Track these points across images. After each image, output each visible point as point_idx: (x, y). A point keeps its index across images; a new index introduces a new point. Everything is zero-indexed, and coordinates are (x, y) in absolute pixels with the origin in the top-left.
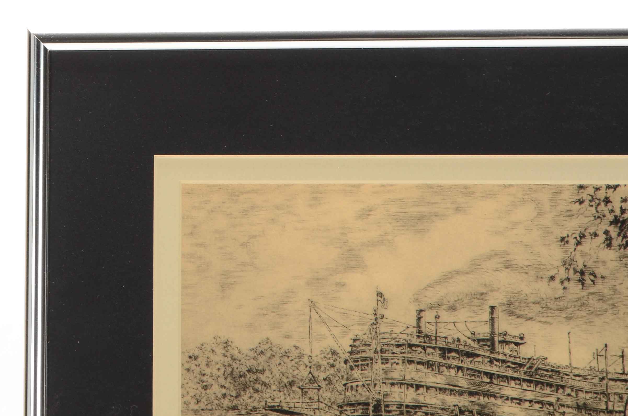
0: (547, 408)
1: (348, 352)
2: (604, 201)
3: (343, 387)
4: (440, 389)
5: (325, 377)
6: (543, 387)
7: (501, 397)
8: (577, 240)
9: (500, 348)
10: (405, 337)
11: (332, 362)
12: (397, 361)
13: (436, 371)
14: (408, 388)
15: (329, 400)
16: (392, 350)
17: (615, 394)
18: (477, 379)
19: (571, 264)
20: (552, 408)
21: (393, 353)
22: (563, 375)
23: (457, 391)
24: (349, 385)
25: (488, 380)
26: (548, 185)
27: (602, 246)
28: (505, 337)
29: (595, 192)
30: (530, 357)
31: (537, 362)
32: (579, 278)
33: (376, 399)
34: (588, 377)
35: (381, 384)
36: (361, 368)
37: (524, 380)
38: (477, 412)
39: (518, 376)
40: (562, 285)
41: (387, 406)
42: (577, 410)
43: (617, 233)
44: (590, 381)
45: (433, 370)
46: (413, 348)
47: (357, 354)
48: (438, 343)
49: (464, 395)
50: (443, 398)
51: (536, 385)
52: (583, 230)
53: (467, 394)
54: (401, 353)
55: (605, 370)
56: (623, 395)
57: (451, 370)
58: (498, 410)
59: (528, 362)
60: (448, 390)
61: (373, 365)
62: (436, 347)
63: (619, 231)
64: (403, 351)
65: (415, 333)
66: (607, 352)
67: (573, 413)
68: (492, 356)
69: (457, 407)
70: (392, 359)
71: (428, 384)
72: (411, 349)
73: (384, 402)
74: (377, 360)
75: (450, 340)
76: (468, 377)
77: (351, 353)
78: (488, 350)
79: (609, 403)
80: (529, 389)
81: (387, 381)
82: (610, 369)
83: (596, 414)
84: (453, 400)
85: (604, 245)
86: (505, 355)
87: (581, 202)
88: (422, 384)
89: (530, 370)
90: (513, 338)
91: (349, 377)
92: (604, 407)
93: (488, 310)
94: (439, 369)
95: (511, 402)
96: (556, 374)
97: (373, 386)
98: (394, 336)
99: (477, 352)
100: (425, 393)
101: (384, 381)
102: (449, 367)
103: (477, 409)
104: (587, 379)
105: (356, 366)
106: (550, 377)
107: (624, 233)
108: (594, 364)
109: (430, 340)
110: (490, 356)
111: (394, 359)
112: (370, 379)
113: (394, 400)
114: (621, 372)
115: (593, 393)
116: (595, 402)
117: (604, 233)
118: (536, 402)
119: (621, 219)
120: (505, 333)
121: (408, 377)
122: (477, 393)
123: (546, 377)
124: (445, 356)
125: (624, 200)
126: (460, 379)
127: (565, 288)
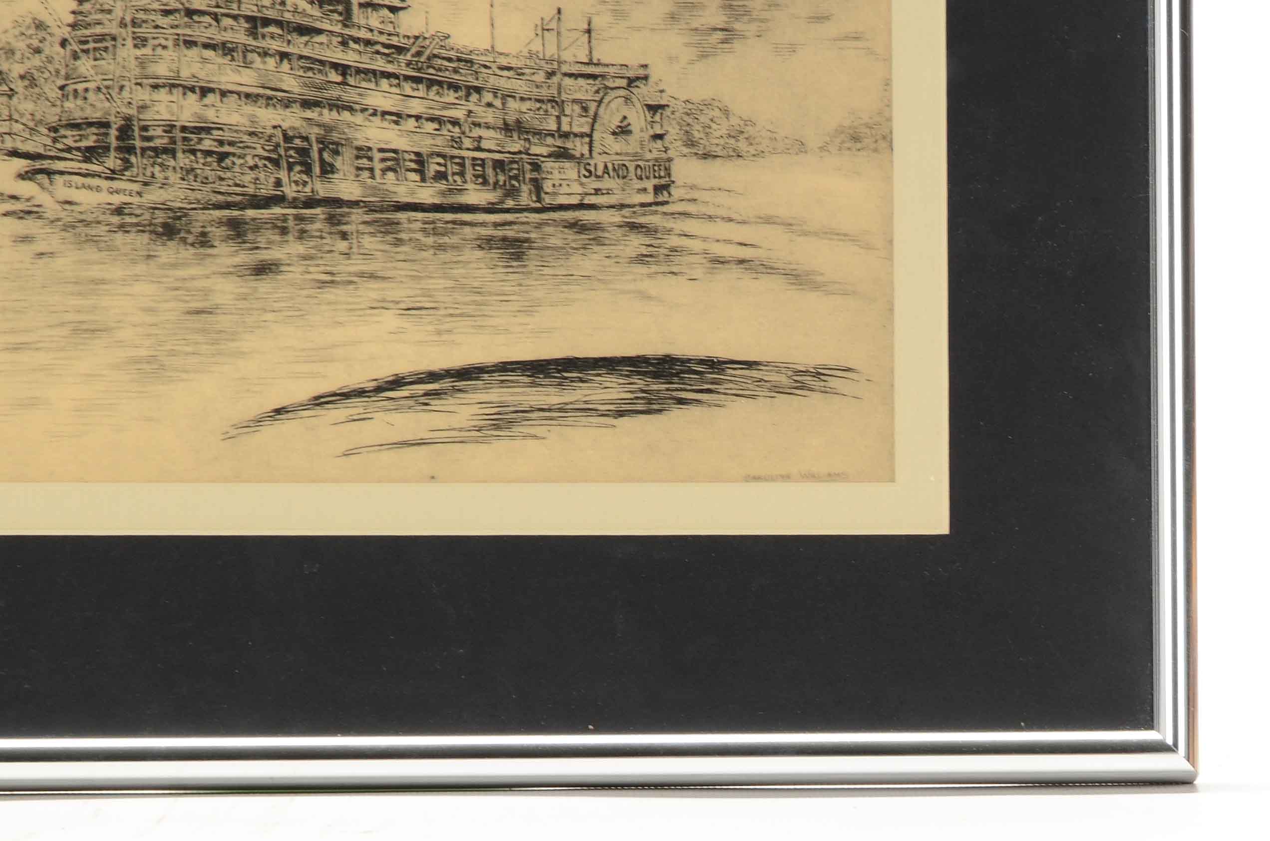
0: (449, 131)
1: (69, 25)
3: (58, 91)
4: (248, 96)
5: (22, 72)
6: (441, 91)
7: (363, 110)
9: (361, 16)
11: (35, 43)
12: (163, 42)
13: (239, 61)
14: (184, 94)
15: (30, 117)
16: (153, 21)
17: (574, 101)
18: (316, 76)
20: (457, 129)
21: (157, 27)
22: (479, 68)
23: (279, 98)
24: (70, 88)
25: (339, 79)
30: (417, 35)
31: (431, 43)
33: (122, 115)
34: (524, 71)
35: (134, 87)
36: (94, 55)
37: (407, 78)
38: (317, 139)
39: (394, 71)
41: (145, 128)
42: (503, 132)
44: (528, 78)
45: (233, 59)
46: (196, 18)
47: (86, 28)
48: (243, 6)
49: (292, 107)
50: (253, 113)
51: (429, 88)
53: (298, 104)
54: (172, 28)
55: (556, 57)
56: (588, 103)
57: (268, 59)
58: (358, 135)
59: (414, 43)
60: (262, 97)
61: (118, 50)
62: (239, 15)
64: (176, 23)
66: (562, 23)
67: (497, 139)
68: (347, 31)
69: (279, 129)
70: (154, 38)
71: (223, 87)
72: (192, 19)
73: (139, 120)
74: (124, 40)
76: (301, 73)
77: (74, 26)
78: (338, 21)
79: (563, 118)
80: (416, 94)
81: (145, 81)
82: (567, 56)
83: (538, 139)
84: (270, 116)
86: (371, 31)
88: (212, 85)
89: (416, 59)
91: (70, 72)
92: (554, 127)
94: (245, 57)
95: (382, 120)
96: (465, 65)
97: (117, 90)
99: (318, 25)
100: (219, 104)
101: (139, 81)
103: (318, 134)
104: (523, 74)
105: (83, 51)
106: (455, 71)
108: (536, 46)
110: (343, 32)
111: (158, 38)
112: (111, 77)
113: (157, 117)
114: (586, 60)
115: (533, 100)
116: (537, 116)
118: (428, 119)
121: (184, 74)
122: (317, 104)
123: (447, 73)
124: (257, 33)
126: (285, 77)
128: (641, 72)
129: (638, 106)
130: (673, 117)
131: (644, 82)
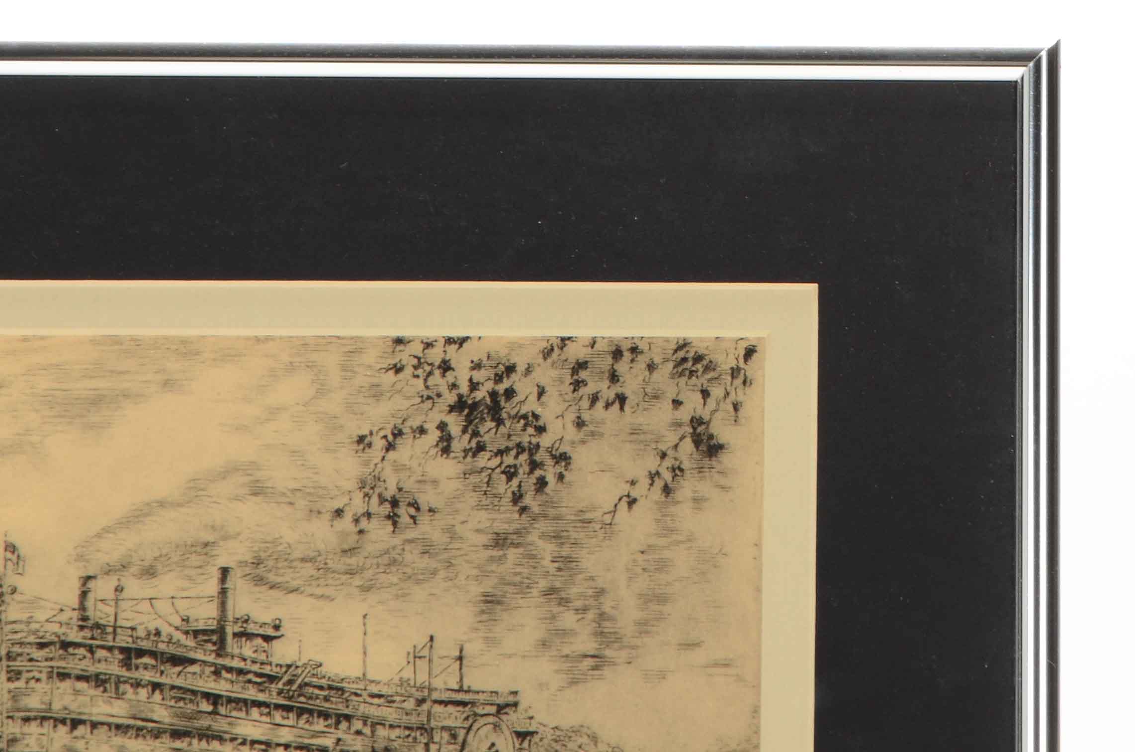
2: (438, 367)
4: (118, 727)
6: (311, 720)
7: (233, 740)
8: (385, 441)
9: (235, 646)
10: (55, 628)
12: (37, 675)
13: (111, 692)
14: (55, 726)
16: (28, 654)
17: (443, 728)
18: (188, 706)
19: (375, 486)
21: (31, 660)
22: (350, 696)
23: (149, 729)
25: (210, 708)
26: (338, 337)
27: (433, 451)
28: (245, 625)
29: (424, 350)
30: (289, 663)
31: (303, 671)
32: (387, 513)
34: (395, 698)
35: (5, 721)
37: (278, 707)
39: (265, 701)
40: (356, 526)
43: (461, 428)
44: (399, 705)
45: (105, 691)
46: (71, 650)
48: (118, 638)
49: (162, 738)
50: (122, 744)
51: (299, 716)
52: (399, 422)
53: (168, 735)
54: (46, 660)
55: (427, 684)
56: (457, 730)
57: (138, 692)
59: (286, 672)
60: (132, 728)
62: (114, 646)
63: (464, 424)
64: (51, 655)
65: (75, 622)
66: (434, 651)
68: (220, 661)
70: (28, 671)
71: (94, 719)
72: (66, 651)
75: (141, 633)
76: (172, 703)
78: (212, 651)
79: (433, 743)
80: (286, 722)
81: (17, 714)
82: (438, 683)
85: (436, 450)
86: (245, 660)
87: (398, 369)
88: (84, 717)
89: (288, 688)
90: (261, 627)
93: (216, 575)
94: (117, 688)
95: (251, 749)
96: (336, 694)
98: (34, 626)
99: (192, 655)
100: (88, 736)
101: (11, 714)
102: (137, 685)
104: (393, 702)
106: (326, 699)
107: (475, 428)
108: (408, 674)
109: (102, 633)
110: (216, 662)
111: (31, 671)
114: (456, 687)
115: (402, 728)
116: (406, 744)
117: (438, 428)
119: (470, 401)
120: (246, 617)
121: (56, 706)
122: (186, 734)
123: (318, 701)
124: (130, 665)
125: (477, 366)
126: (157, 708)
127: (361, 532)
128: (511, 699)
129: (507, 733)
130: (540, 744)
131: (514, 709)
